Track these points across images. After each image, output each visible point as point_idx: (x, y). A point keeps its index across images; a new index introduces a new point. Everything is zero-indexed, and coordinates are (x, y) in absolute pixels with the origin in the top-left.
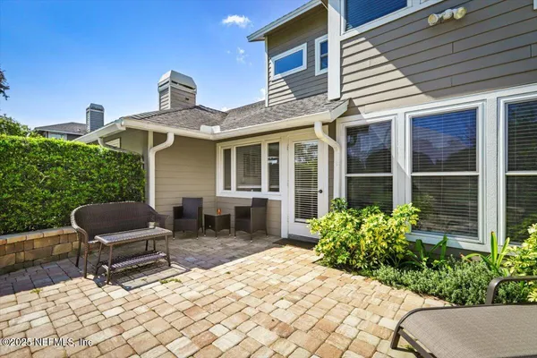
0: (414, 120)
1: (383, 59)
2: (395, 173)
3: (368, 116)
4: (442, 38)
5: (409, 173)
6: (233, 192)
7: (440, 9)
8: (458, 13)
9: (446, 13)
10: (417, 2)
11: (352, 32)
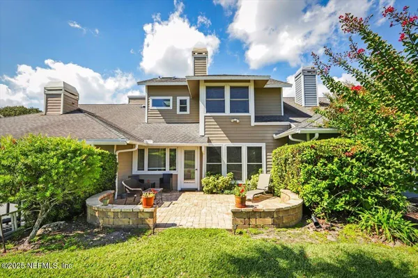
0: (228, 147)
1: (218, 126)
2: (222, 163)
3: (214, 144)
4: (233, 126)
5: (226, 163)
6: (146, 172)
7: (233, 117)
8: (238, 121)
9: (235, 120)
10: (227, 112)
11: (209, 114)
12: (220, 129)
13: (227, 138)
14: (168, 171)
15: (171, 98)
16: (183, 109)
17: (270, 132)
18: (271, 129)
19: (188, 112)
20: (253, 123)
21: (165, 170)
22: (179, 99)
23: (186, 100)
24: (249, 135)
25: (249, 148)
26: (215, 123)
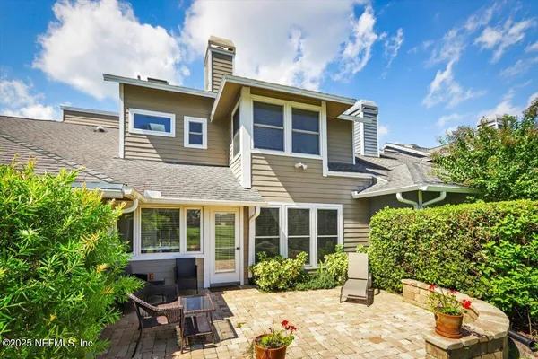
0: (289, 210)
1: (273, 174)
2: (281, 237)
4: (298, 175)
5: (287, 236)
6: (136, 256)
7: (297, 160)
8: (305, 167)
9: (300, 164)
10: (288, 151)
11: (258, 151)
12: (276, 179)
13: (287, 195)
14: (184, 253)
15: (172, 117)
16: (196, 139)
17: (348, 188)
18: (349, 183)
19: (204, 146)
20: (326, 172)
21: (178, 250)
22: (187, 120)
23: (200, 125)
24: (321, 191)
25: (320, 212)
26: (269, 168)
